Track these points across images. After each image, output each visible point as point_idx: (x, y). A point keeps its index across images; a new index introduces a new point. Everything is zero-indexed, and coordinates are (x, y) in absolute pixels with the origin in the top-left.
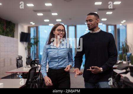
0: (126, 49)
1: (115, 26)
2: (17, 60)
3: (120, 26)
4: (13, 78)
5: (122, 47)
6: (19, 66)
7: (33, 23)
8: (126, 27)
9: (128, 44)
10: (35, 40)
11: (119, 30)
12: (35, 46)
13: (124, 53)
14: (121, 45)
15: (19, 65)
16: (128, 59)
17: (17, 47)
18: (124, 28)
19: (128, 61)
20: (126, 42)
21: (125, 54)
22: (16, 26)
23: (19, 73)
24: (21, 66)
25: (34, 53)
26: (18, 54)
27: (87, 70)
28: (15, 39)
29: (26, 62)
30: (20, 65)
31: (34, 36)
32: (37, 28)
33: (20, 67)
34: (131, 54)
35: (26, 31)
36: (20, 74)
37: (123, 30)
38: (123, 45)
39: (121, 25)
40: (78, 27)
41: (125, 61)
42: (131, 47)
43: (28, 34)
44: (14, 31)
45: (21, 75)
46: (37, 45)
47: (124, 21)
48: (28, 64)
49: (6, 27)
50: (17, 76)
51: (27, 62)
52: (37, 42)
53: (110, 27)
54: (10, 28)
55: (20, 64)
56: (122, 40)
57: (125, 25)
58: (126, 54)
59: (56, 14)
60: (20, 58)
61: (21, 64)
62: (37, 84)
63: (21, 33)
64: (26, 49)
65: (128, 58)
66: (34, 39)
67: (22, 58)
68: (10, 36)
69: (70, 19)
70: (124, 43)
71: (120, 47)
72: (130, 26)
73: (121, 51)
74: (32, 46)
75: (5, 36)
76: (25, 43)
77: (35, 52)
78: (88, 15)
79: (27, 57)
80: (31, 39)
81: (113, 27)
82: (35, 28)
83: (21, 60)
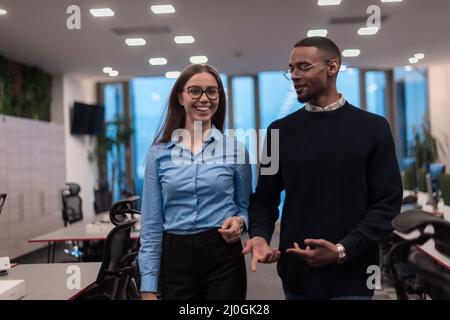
0: (427, 151)
1: (390, 74)
2: (64, 199)
3: (406, 72)
4: (53, 262)
5: (414, 143)
6: (71, 218)
7: (111, 72)
8: (426, 74)
9: (435, 133)
10: (122, 128)
11: (402, 86)
12: (122, 148)
13: (420, 166)
14: (410, 137)
15: (71, 216)
16: (435, 185)
17: (62, 153)
18: (420, 78)
19: (434, 190)
20: (426, 126)
21: (424, 169)
22: (54, 82)
23: (70, 242)
24: (77, 217)
25: (120, 173)
26: (65, 177)
27: (288, 250)
28: (52, 126)
29: (95, 204)
30: (74, 214)
31: (117, 115)
32: (126, 87)
33: (75, 221)
34: (444, 169)
35: (89, 99)
36: (74, 245)
37: (415, 86)
38: (417, 138)
39: (408, 68)
40: (266, 79)
41: (425, 190)
42: (443, 144)
43: (98, 109)
44: (51, 100)
45: (80, 249)
46: (127, 146)
47: (420, 56)
48: (101, 209)
49: (24, 88)
50: (67, 251)
51: (98, 204)
52: (127, 135)
53: (371, 77)
54: (35, 89)
55: (73, 210)
56: (414, 119)
57: (421, 68)
58: (428, 167)
59: (189, 40)
60: (75, 191)
61: (77, 211)
62: (133, 280)
63: (72, 104)
64: (90, 158)
65: (433, 182)
66: (117, 123)
67: (79, 189)
68: (37, 116)
69: (238, 54)
70: (421, 132)
71: (409, 145)
72: (439, 73)
73: (411, 156)
74: (110, 149)
75: (22, 116)
76: (87, 138)
77: (123, 168)
78: (296, 46)
79: (97, 188)
80: (109, 124)
81: (381, 77)
82: (120, 87)
83: (76, 199)
